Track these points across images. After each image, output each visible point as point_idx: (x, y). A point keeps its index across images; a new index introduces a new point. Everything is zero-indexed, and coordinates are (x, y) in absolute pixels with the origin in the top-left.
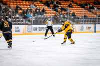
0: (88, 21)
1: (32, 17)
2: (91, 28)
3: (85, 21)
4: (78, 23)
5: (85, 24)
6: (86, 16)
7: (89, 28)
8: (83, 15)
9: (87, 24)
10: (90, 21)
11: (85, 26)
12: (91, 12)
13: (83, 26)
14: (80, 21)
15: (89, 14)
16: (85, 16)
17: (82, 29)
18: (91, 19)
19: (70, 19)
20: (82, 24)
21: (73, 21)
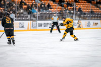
0: (94, 17)
1: (37, 12)
2: (98, 24)
3: (92, 17)
4: (84, 19)
5: (91, 19)
6: (93, 12)
7: (96, 23)
8: (90, 11)
9: (94, 20)
10: (97, 17)
11: (92, 22)
12: (98, 7)
13: (89, 22)
14: (87, 17)
15: (96, 10)
16: (91, 12)
17: (89, 25)
18: (98, 14)
19: (76, 14)
20: (89, 19)
21: (80, 16)
